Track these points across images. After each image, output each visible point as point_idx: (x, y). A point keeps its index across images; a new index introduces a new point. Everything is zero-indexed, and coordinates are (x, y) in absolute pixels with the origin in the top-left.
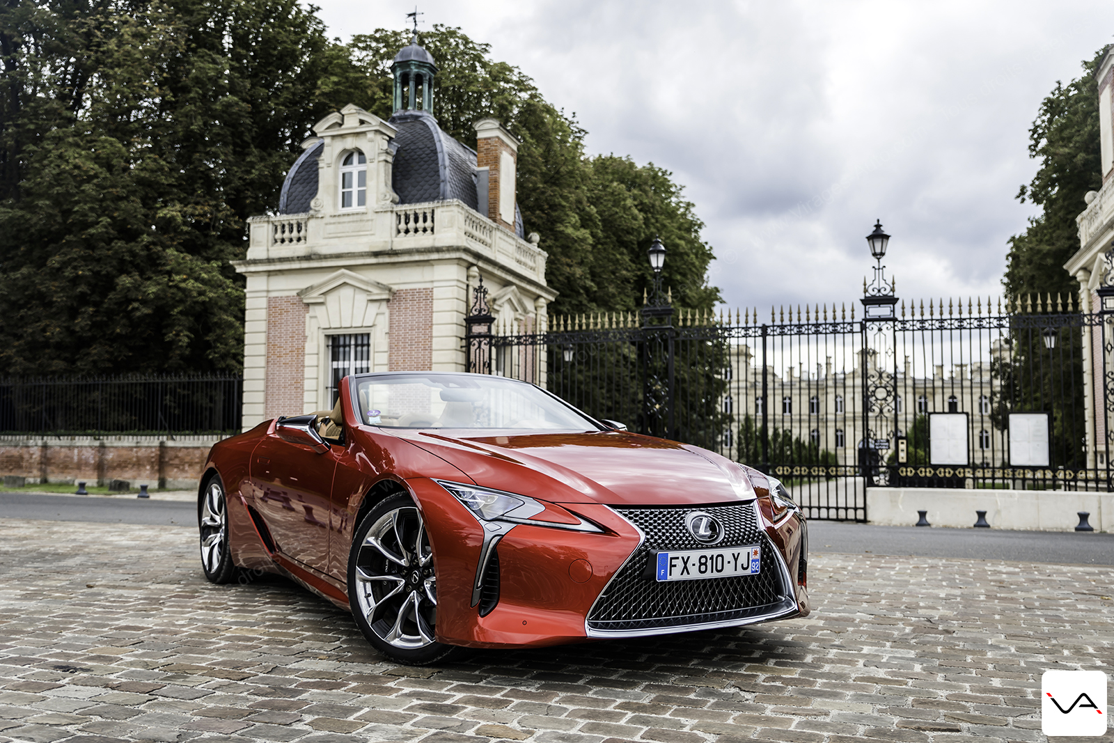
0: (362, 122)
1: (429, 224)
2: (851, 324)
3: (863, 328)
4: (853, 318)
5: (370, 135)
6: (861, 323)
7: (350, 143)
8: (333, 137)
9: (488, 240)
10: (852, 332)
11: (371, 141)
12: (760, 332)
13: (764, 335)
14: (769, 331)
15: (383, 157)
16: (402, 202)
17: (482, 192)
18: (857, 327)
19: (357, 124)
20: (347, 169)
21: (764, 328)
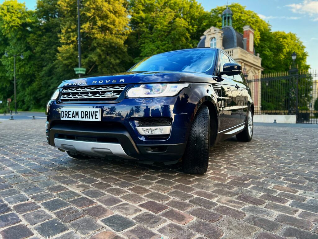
0: (215, 30)
1: (231, 54)
5: (217, 33)
7: (212, 36)
8: (208, 35)
9: (246, 56)
11: (217, 35)
15: (220, 38)
16: (225, 49)
17: (245, 45)
19: (214, 31)
20: (212, 42)
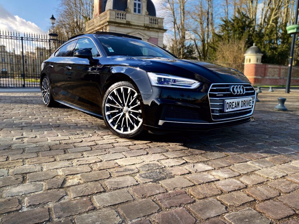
2: (46, 40)
3: (50, 41)
4: (47, 38)
6: (49, 40)
10: (46, 42)
12: (21, 39)
13: (22, 40)
14: (23, 39)
18: (48, 41)
21: (22, 38)
